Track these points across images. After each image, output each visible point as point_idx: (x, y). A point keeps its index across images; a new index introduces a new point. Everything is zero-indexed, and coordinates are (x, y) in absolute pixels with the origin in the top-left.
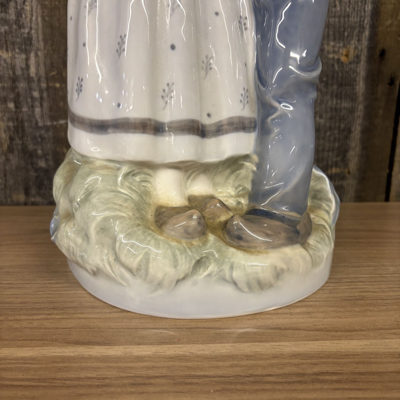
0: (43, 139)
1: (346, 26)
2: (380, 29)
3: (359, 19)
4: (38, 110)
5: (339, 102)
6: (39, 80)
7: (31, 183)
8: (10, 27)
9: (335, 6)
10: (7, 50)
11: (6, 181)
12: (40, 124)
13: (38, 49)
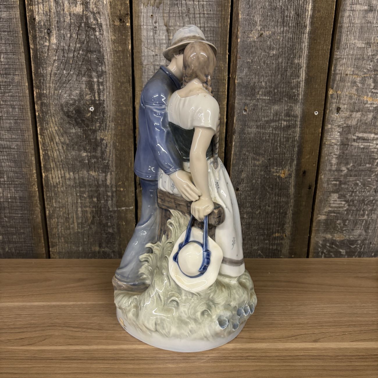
0: (112, 217)
1: (283, 159)
2: (303, 160)
3: (290, 156)
4: (110, 202)
5: (280, 198)
6: (112, 187)
7: (103, 241)
8: (98, 159)
9: (277, 149)
10: (95, 171)
11: (89, 239)
12: (111, 209)
13: (112, 171)
